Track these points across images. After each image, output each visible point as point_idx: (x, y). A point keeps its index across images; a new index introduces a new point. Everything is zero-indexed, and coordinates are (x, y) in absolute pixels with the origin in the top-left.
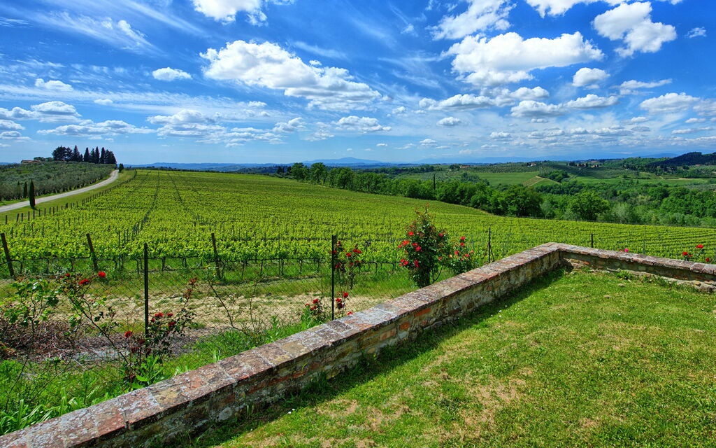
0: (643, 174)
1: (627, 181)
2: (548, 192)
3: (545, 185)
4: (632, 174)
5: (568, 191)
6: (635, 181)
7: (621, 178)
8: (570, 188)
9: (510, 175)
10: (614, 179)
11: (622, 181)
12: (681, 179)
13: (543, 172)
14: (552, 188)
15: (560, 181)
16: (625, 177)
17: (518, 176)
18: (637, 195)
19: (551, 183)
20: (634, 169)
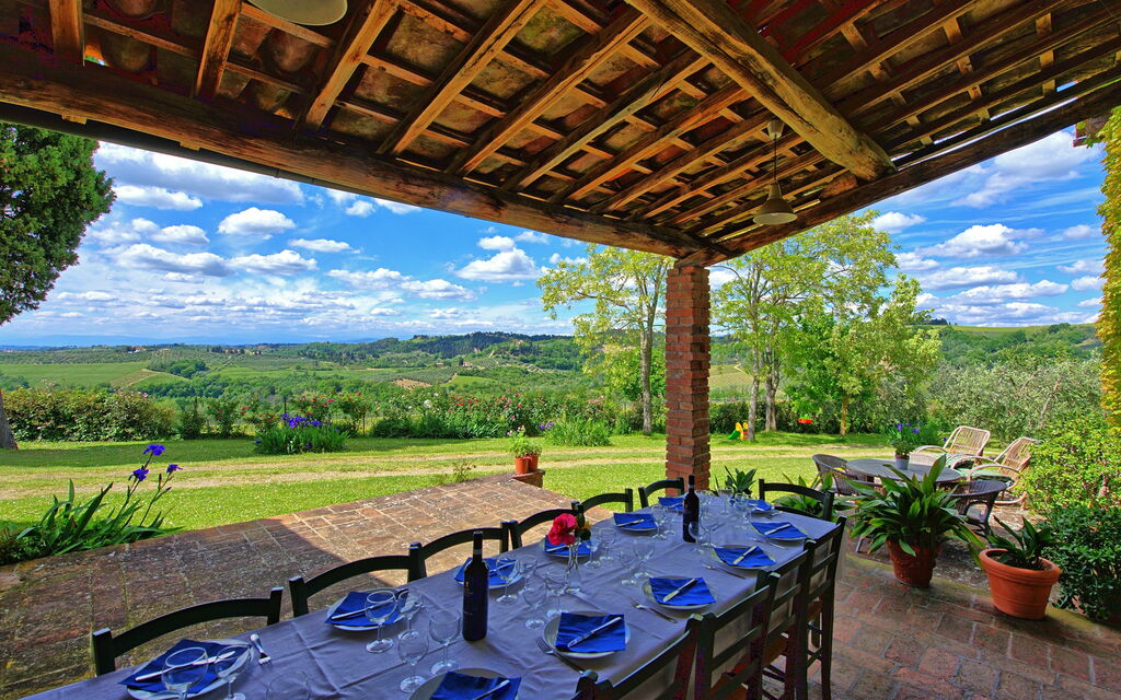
0: (324, 364)
1: (300, 374)
2: (164, 394)
3: (157, 384)
4: (309, 364)
5: (202, 391)
6: (311, 373)
7: (292, 370)
8: (205, 386)
9: (84, 367)
10: (281, 371)
11: (292, 373)
12: (369, 369)
13: (156, 362)
14: (171, 387)
15: (189, 376)
16: (298, 368)
17: (103, 369)
18: (303, 391)
19: (169, 379)
20: (313, 357)
